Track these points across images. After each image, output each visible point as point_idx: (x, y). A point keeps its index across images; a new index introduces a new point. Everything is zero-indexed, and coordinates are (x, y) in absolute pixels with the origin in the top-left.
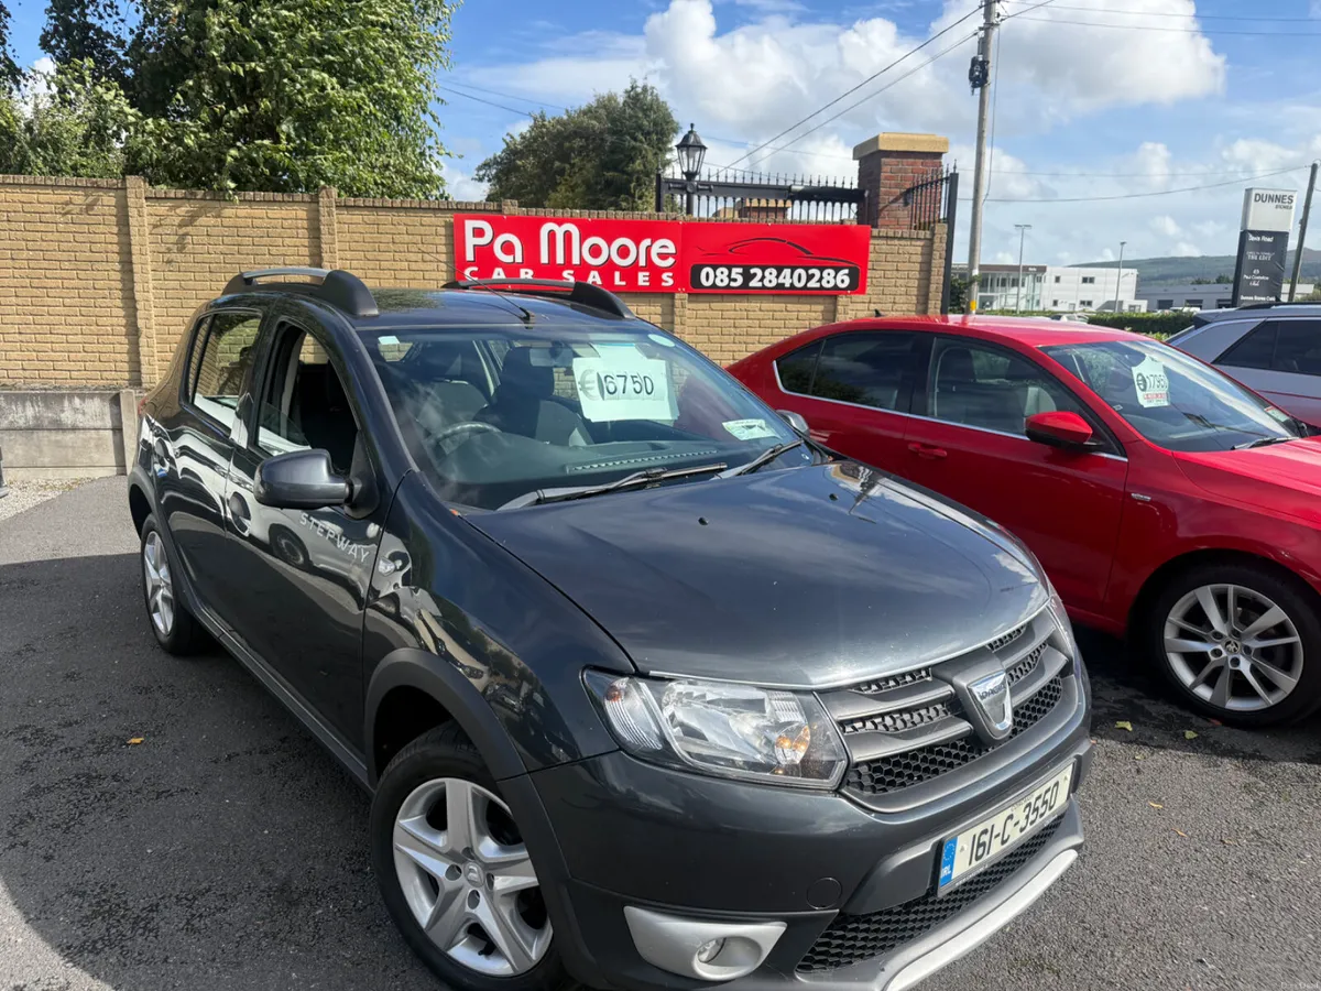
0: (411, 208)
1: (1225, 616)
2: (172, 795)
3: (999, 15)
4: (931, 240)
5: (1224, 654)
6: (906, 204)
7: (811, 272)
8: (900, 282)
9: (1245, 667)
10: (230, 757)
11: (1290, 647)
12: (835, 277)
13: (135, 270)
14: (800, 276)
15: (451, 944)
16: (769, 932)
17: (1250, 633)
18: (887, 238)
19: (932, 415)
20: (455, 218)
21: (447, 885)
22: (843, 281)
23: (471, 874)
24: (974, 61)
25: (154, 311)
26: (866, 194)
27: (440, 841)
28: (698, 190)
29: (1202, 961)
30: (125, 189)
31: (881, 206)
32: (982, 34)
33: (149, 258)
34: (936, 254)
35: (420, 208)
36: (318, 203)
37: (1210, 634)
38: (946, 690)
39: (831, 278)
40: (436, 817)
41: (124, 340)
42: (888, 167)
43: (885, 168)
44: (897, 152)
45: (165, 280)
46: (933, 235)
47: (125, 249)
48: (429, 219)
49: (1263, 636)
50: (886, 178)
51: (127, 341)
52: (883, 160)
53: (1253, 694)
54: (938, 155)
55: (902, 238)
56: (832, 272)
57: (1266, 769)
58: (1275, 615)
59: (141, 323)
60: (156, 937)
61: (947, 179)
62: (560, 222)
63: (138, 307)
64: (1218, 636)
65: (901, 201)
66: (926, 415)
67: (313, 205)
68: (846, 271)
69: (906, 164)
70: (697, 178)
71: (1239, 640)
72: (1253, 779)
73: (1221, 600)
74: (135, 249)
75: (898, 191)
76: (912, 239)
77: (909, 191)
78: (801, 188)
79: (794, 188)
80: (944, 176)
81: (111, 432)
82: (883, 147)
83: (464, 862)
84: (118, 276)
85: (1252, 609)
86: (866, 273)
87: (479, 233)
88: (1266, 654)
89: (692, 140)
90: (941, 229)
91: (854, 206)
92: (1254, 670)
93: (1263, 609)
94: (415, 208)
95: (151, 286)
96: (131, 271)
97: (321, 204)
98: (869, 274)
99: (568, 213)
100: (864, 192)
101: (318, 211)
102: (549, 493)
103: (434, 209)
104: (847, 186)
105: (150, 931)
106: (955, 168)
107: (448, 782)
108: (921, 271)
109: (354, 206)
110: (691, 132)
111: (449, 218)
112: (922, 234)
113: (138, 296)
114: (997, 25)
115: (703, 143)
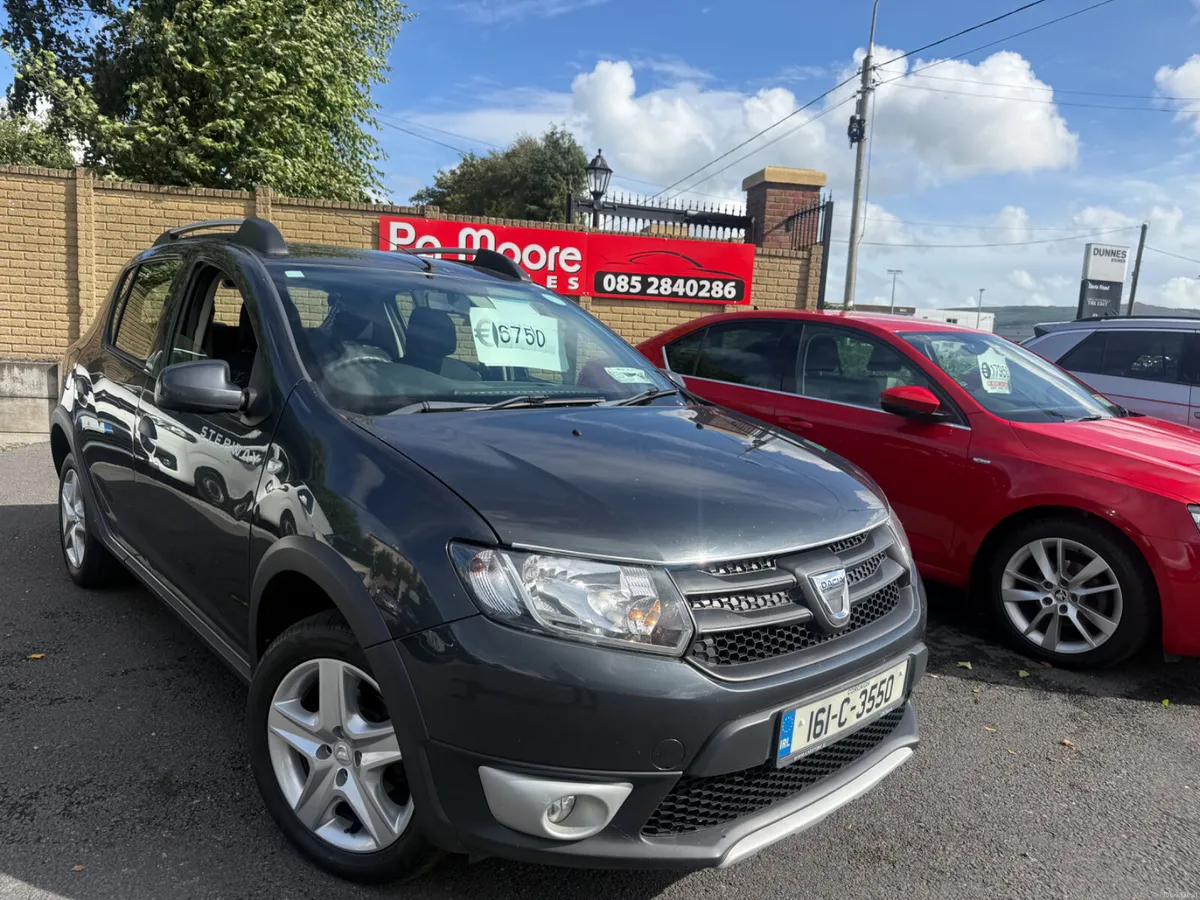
0: (341, 209)
1: (1055, 568)
2: (65, 702)
3: (874, 81)
4: (809, 260)
5: (1054, 602)
6: (788, 230)
7: (702, 283)
8: (780, 296)
9: (1072, 613)
10: (126, 672)
11: (1111, 594)
12: (723, 289)
13: (79, 254)
14: (692, 286)
15: (318, 825)
16: (615, 793)
17: (1075, 583)
18: (770, 256)
19: (801, 394)
20: (381, 219)
21: (317, 764)
22: (730, 293)
23: (340, 753)
24: (853, 119)
25: (95, 292)
26: (753, 220)
27: (312, 721)
28: (603, 207)
29: (1025, 855)
30: (75, 179)
31: (766, 231)
32: (859, 96)
33: (94, 243)
34: (812, 273)
35: (350, 209)
36: (255, 200)
37: (1042, 584)
38: (788, 579)
39: (719, 289)
40: (310, 700)
41: (66, 317)
42: (772, 197)
43: (769, 198)
44: (781, 183)
45: (108, 264)
46: (810, 255)
47: (72, 233)
48: (358, 219)
49: (1087, 584)
50: (771, 207)
51: (68, 319)
52: (769, 190)
53: (1079, 638)
54: (817, 188)
55: (783, 257)
56: (721, 284)
57: (1090, 702)
58: (1098, 565)
59: (82, 303)
60: (32, 820)
61: (823, 207)
62: (477, 228)
63: (81, 287)
64: (1049, 585)
65: (784, 227)
66: (794, 392)
67: (251, 202)
68: (733, 284)
69: (787, 195)
70: (603, 199)
71: (1067, 589)
72: (1078, 710)
73: (1051, 553)
74: (81, 234)
75: (781, 219)
76: (791, 258)
77: (791, 218)
78: (695, 213)
79: (689, 212)
80: (821, 204)
81: (47, 401)
82: (768, 178)
83: (334, 741)
84: (64, 258)
85: (1078, 560)
86: (750, 287)
87: (402, 234)
88: (1090, 601)
89: (599, 163)
90: (817, 251)
91: (742, 231)
92: (1080, 616)
93: (1087, 560)
94: (344, 209)
95: (94, 268)
96: (76, 254)
97: (258, 201)
98: (754, 287)
99: (485, 219)
100: (751, 218)
101: (255, 207)
102: (434, 405)
103: (362, 211)
104: (737, 214)
105: (26, 815)
106: (830, 197)
107: (320, 661)
108: (799, 287)
109: (289, 205)
110: (598, 157)
111: (376, 219)
112: (800, 254)
113: (81, 277)
114: (873, 89)
115: (609, 167)
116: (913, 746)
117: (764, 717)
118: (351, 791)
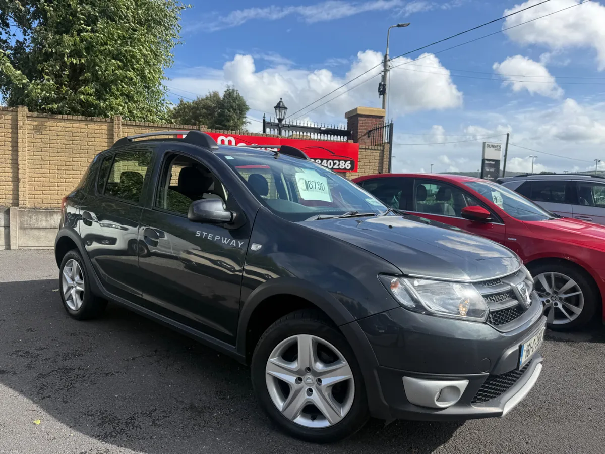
0: (158, 127)
1: (550, 286)
2: (113, 374)
3: (389, 66)
4: (383, 151)
5: (551, 301)
6: (369, 137)
7: (335, 162)
8: (371, 168)
9: (560, 306)
10: (133, 359)
11: (578, 296)
12: (345, 165)
13: (19, 150)
14: (330, 163)
15: (295, 417)
16: (462, 384)
17: (561, 292)
18: (365, 149)
21: (294, 386)
22: (348, 166)
23: (308, 381)
24: (380, 84)
25: (27, 170)
26: (352, 132)
27: (294, 366)
28: (284, 126)
30: (17, 112)
31: (359, 137)
32: (383, 73)
33: (26, 145)
34: (385, 157)
35: (162, 127)
36: (113, 122)
37: (545, 293)
38: (508, 288)
39: (343, 165)
41: (11, 184)
42: (361, 121)
43: (360, 122)
44: (364, 115)
45: (34, 155)
46: (384, 148)
47: (15, 140)
49: (565, 293)
50: (361, 126)
51: (12, 184)
52: (359, 118)
53: (564, 317)
55: (371, 149)
56: (344, 162)
57: (576, 344)
58: (571, 283)
59: (20, 176)
60: (141, 429)
61: (388, 126)
62: (227, 136)
63: (19, 168)
64: (548, 294)
65: (366, 135)
67: (111, 124)
68: (349, 162)
69: (369, 120)
70: (283, 122)
71: (557, 295)
73: (548, 279)
74: (20, 140)
75: (366, 131)
76: (375, 150)
77: (370, 131)
78: (324, 129)
79: (322, 128)
80: (385, 125)
81: (3, 228)
82: (359, 113)
83: (304, 375)
84: (10, 153)
85: (561, 282)
86: (357, 164)
88: (568, 300)
89: (281, 105)
90: (387, 146)
91: (346, 137)
92: (564, 307)
93: (566, 281)
94: (160, 127)
95: (27, 158)
96: (17, 151)
97: (114, 123)
98: (359, 164)
99: (230, 132)
100: (351, 131)
101: (113, 126)
102: (322, 216)
103: (168, 128)
104: (343, 129)
105: (136, 427)
106: (392, 121)
107: (299, 336)
108: (379, 163)
109: (131, 125)
110: (280, 102)
112: (379, 148)
113: (20, 163)
114: (389, 70)
115: (286, 106)
116: (541, 363)
117: (516, 347)
118: (316, 398)
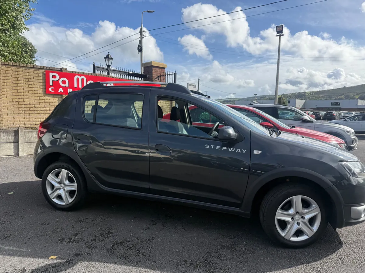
0: (30, 67)
3: (143, 35)
20: (46, 71)
24: (139, 45)
26: (148, 76)
28: (111, 70)
31: (154, 78)
32: (140, 39)
35: (34, 67)
42: (154, 70)
43: (153, 70)
44: (156, 66)
48: (36, 71)
50: (154, 73)
52: (153, 68)
54: (164, 68)
61: (173, 74)
62: (80, 76)
65: (157, 78)
69: (158, 69)
70: (111, 68)
75: (157, 76)
77: (159, 76)
79: (130, 72)
82: (153, 65)
87: (54, 77)
94: (32, 67)
106: (175, 71)
110: (108, 55)
111: (44, 71)
114: (143, 38)
115: (112, 57)
